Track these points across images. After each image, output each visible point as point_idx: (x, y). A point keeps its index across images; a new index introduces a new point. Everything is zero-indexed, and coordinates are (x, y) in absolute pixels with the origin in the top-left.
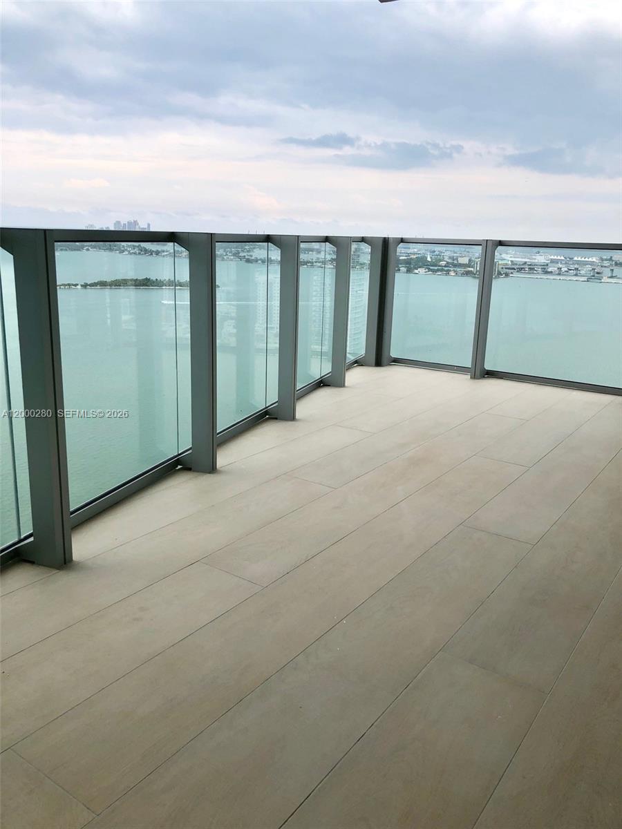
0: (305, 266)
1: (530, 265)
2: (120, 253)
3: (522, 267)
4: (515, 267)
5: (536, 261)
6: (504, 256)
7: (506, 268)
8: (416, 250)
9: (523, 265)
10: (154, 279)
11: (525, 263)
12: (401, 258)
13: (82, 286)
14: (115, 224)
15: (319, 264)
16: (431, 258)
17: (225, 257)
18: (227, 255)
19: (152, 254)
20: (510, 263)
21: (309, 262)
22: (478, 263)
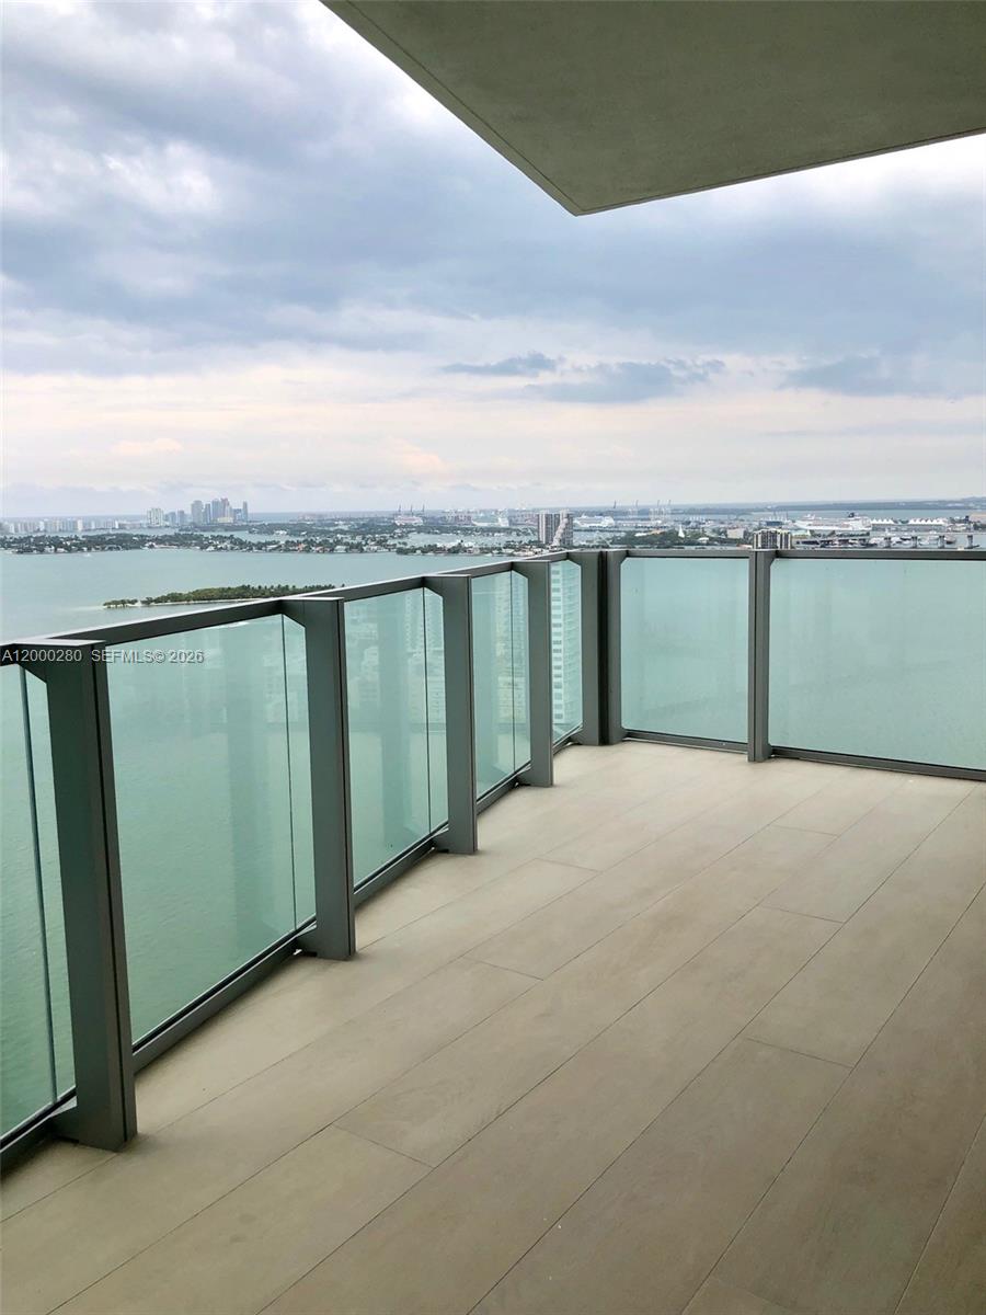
1: (841, 536)
2: (202, 548)
3: (829, 539)
4: (818, 539)
5: (850, 529)
6: (799, 524)
7: (805, 543)
8: (660, 522)
9: (829, 536)
10: (256, 587)
11: (833, 533)
12: (638, 535)
13: (143, 602)
14: (193, 505)
15: (510, 551)
16: (685, 532)
17: (365, 548)
18: (367, 544)
19: (251, 549)
20: (808, 533)
21: (494, 549)
22: (760, 536)
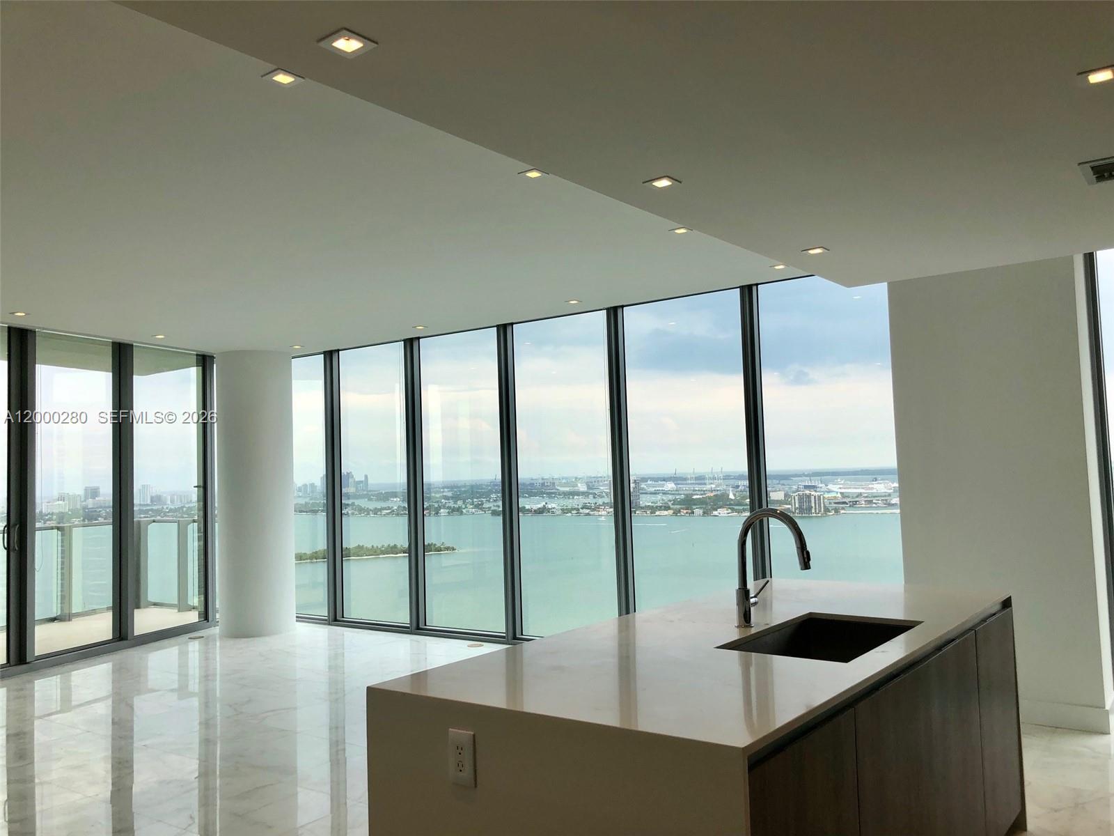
0: (569, 514)
1: (866, 497)
3: (857, 499)
4: (847, 500)
5: (875, 491)
6: (831, 487)
7: (835, 503)
8: (713, 486)
9: (857, 497)
10: (369, 546)
11: (860, 495)
12: (695, 497)
15: (587, 511)
16: (735, 495)
17: (464, 511)
18: (466, 507)
19: (369, 514)
20: (839, 495)
21: (573, 509)
22: (796, 498)
